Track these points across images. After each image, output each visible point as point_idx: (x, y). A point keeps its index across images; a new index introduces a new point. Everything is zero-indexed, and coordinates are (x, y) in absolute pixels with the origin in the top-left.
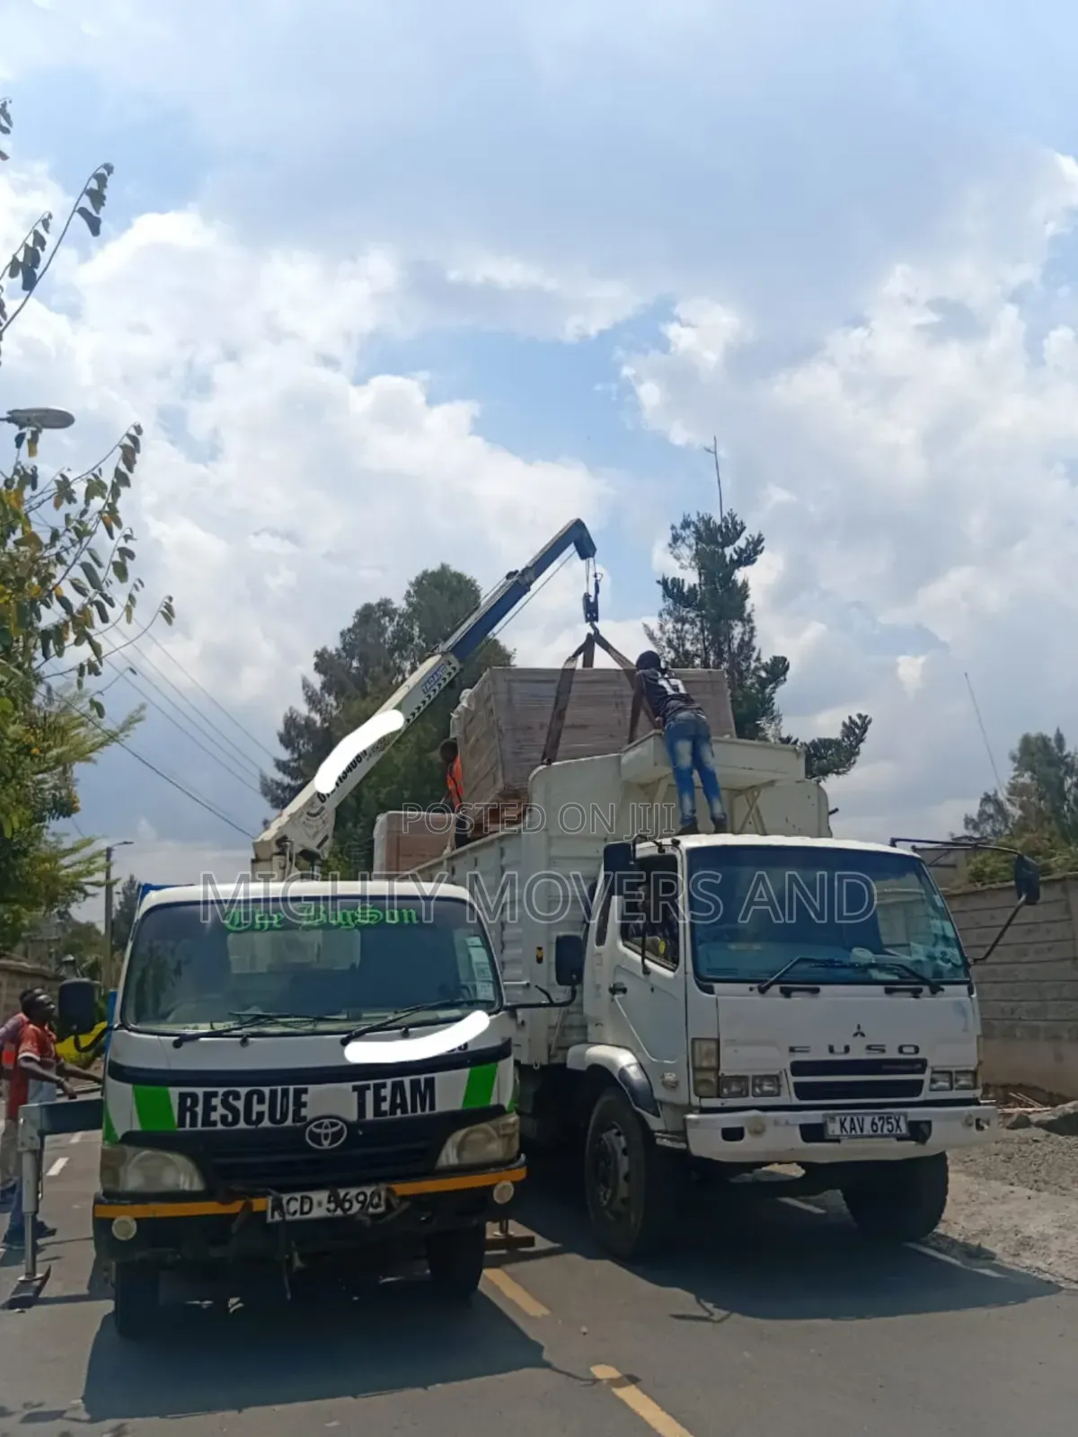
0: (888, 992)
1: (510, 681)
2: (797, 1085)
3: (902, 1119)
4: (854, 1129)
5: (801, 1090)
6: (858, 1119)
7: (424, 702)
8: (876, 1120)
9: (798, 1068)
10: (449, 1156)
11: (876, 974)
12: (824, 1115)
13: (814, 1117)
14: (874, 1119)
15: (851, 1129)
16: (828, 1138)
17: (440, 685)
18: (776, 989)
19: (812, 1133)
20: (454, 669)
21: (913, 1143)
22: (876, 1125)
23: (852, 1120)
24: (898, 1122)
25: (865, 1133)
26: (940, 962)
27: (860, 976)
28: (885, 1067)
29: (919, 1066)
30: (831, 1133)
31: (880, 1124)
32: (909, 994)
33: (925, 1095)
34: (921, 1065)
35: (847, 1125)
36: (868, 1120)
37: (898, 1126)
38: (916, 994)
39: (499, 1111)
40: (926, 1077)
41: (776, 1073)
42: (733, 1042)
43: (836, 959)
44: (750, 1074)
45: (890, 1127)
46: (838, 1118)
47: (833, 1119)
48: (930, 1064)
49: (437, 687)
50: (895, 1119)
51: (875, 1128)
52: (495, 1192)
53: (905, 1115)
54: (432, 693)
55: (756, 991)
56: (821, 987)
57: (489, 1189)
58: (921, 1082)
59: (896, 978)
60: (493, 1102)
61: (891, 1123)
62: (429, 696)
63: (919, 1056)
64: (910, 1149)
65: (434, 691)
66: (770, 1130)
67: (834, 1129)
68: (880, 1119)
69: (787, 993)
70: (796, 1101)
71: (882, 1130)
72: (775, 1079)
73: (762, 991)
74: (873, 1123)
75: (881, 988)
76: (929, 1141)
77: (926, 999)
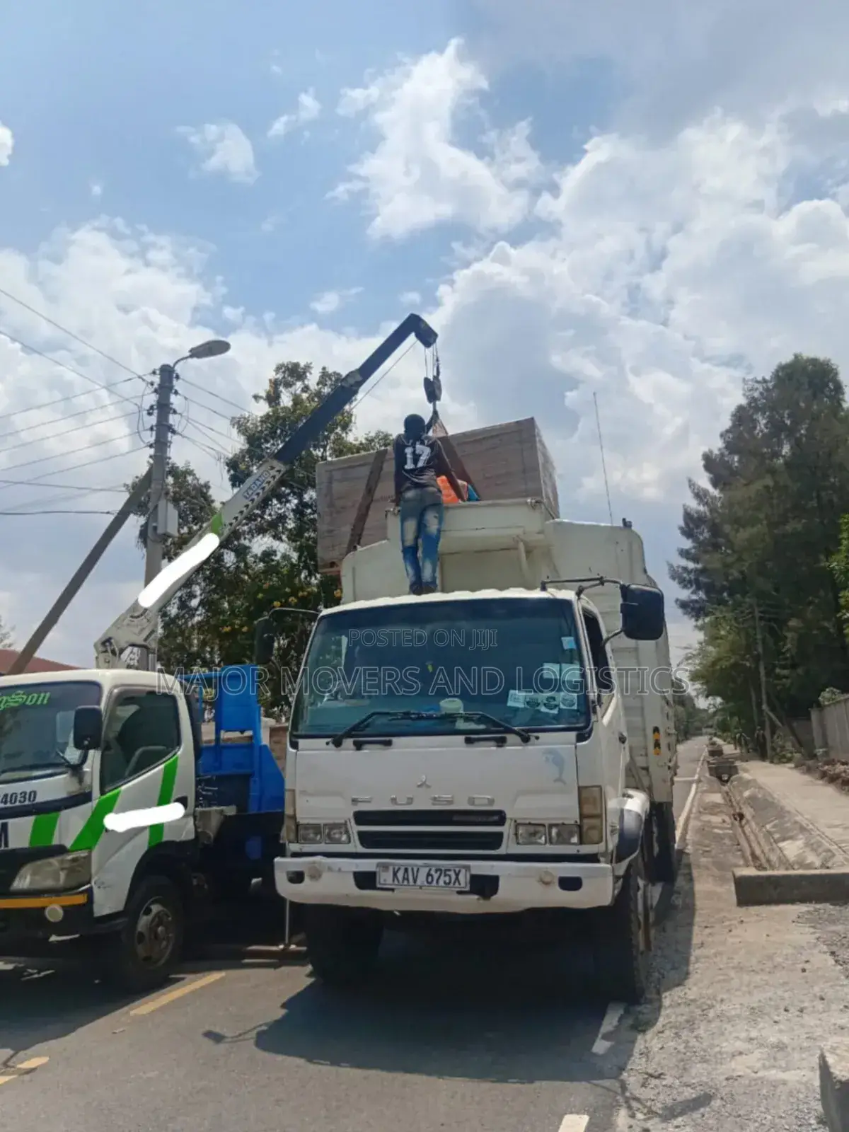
0: (468, 741)
1: (331, 471)
2: (361, 834)
3: (463, 871)
4: (408, 880)
5: (365, 838)
6: (413, 869)
7: (247, 506)
8: (433, 872)
9: (361, 818)
10: (23, 881)
11: (461, 725)
12: (378, 865)
13: (368, 865)
14: (430, 870)
15: (404, 879)
16: (378, 886)
17: (263, 488)
18: (348, 742)
19: (365, 880)
20: (279, 471)
21: (476, 897)
22: (432, 876)
23: (406, 870)
24: (457, 875)
25: (419, 882)
26: (543, 709)
27: (444, 726)
28: (455, 818)
29: (496, 818)
30: (382, 881)
31: (436, 876)
32: (493, 743)
33: (507, 847)
34: (500, 818)
35: (400, 875)
36: (424, 872)
37: (457, 879)
38: (501, 742)
39: (61, 850)
40: (506, 829)
41: (343, 821)
42: (304, 793)
43: (412, 712)
44: (322, 822)
45: (447, 879)
46: (391, 869)
47: (386, 867)
48: (508, 816)
49: (261, 491)
50: (455, 871)
51: (430, 879)
52: (47, 912)
53: (467, 868)
54: (255, 497)
55: (331, 746)
56: (395, 740)
57: (44, 908)
58: (500, 835)
59: (482, 727)
60: (55, 841)
61: (450, 876)
62: (253, 500)
63: (495, 807)
64: (472, 904)
65: (258, 494)
66: (326, 876)
67: (385, 878)
68: (436, 871)
69: (359, 746)
70: (361, 849)
71: (437, 882)
72: (343, 827)
73: (338, 743)
74: (429, 874)
75: (462, 738)
76: (494, 897)
77: (513, 747)
